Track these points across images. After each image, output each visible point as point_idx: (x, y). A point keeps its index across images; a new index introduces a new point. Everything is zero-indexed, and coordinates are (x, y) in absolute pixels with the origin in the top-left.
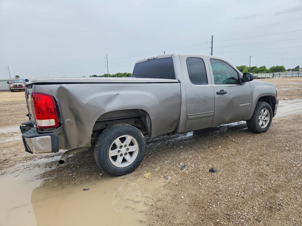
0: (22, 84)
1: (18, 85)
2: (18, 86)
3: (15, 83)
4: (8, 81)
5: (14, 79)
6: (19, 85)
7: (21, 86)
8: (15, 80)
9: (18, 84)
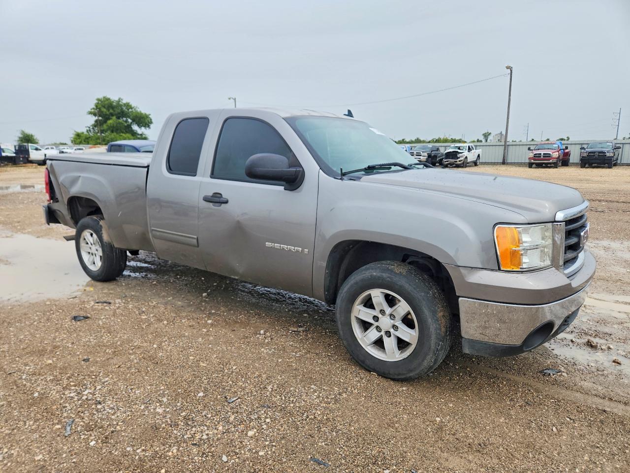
0: (551, 153)
1: (542, 154)
2: (542, 157)
3: (539, 150)
4: (529, 146)
5: (543, 143)
6: (544, 154)
7: (548, 156)
8: (545, 144)
9: (542, 152)
